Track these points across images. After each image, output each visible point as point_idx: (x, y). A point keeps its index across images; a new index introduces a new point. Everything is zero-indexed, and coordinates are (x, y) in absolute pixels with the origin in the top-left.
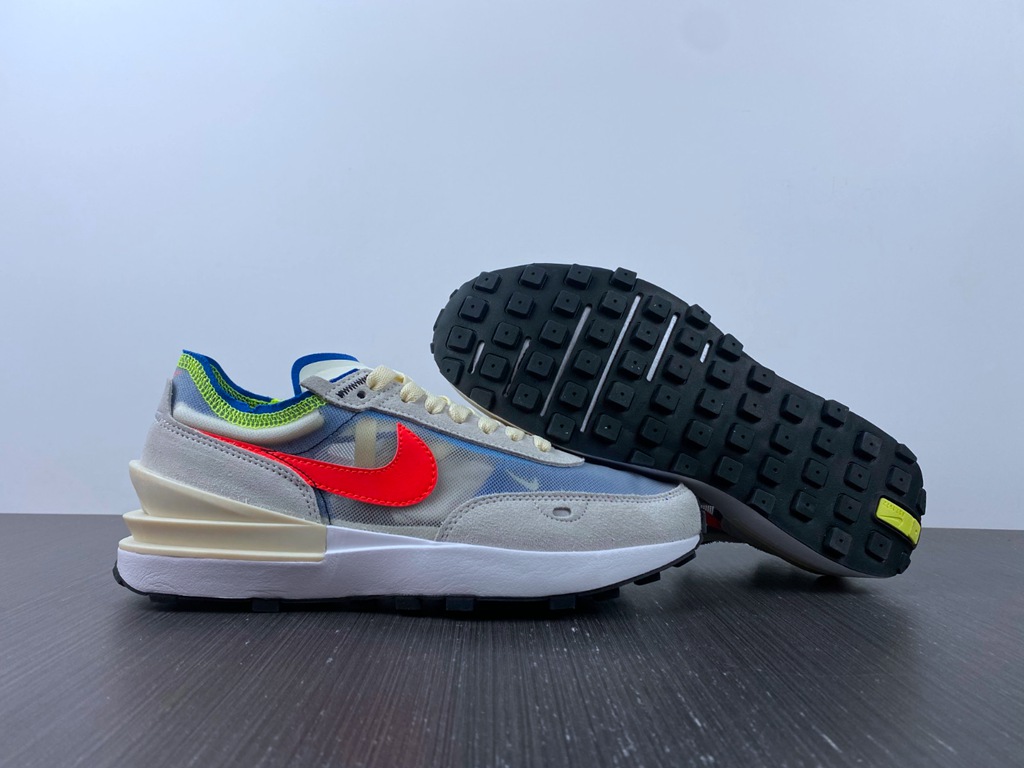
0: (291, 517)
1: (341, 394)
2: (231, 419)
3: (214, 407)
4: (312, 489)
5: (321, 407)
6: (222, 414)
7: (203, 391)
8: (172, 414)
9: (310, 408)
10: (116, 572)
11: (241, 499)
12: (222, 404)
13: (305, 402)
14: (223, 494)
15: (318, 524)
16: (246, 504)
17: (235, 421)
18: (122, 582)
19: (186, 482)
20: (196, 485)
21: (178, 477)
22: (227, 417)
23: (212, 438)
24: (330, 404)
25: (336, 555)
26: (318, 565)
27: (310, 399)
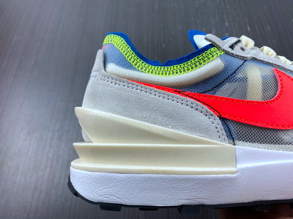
0: (206, 139)
1: (232, 47)
2: (149, 72)
3: (135, 65)
4: (218, 118)
5: (220, 55)
6: (141, 69)
7: (126, 54)
8: (105, 71)
9: (213, 56)
10: (70, 185)
11: (166, 126)
12: (140, 63)
13: (209, 51)
14: (152, 122)
15: (227, 145)
16: (170, 130)
17: (152, 73)
18: (76, 194)
19: (123, 115)
20: (130, 116)
21: (116, 112)
22: (145, 70)
23: (137, 84)
24: (227, 53)
25: (247, 169)
26: (235, 177)
27: (212, 49)
